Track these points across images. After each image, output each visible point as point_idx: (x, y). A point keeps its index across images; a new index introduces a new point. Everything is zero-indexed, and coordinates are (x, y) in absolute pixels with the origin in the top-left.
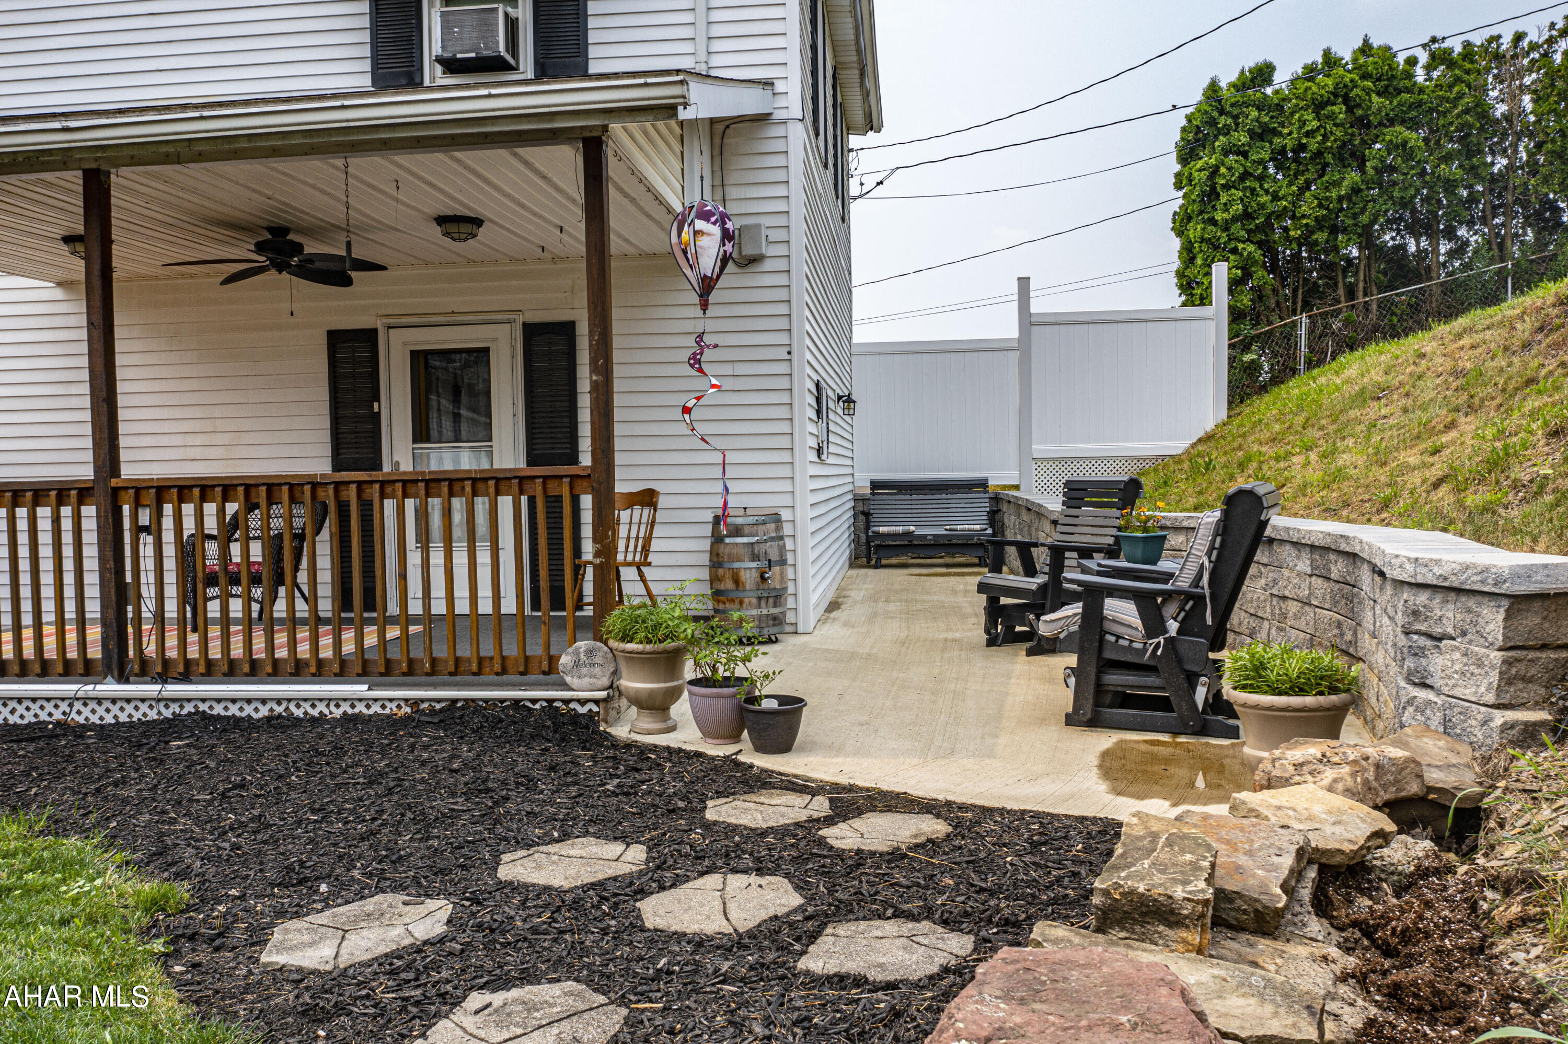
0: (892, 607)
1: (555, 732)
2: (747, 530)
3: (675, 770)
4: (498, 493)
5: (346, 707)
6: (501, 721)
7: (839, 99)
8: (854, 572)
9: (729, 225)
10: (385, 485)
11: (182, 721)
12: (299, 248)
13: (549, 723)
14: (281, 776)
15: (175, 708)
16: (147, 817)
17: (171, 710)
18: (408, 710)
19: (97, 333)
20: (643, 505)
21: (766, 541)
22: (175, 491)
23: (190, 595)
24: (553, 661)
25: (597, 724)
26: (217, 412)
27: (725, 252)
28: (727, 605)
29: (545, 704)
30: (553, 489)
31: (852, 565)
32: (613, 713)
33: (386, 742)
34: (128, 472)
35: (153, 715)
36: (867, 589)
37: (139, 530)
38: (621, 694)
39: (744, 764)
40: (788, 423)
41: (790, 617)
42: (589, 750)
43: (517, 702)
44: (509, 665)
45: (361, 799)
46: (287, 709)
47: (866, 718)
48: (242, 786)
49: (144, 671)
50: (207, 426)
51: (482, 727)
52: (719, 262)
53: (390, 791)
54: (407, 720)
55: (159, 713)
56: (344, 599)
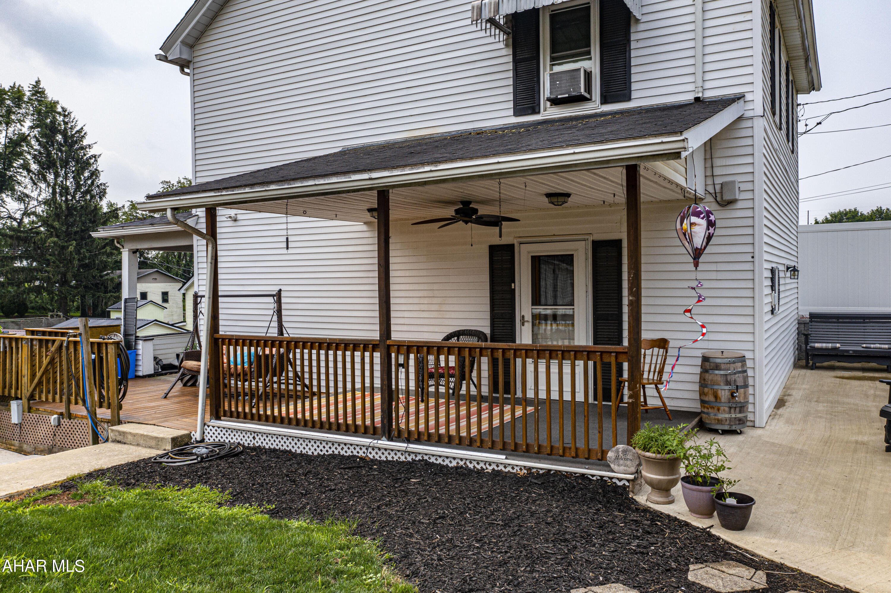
0: (821, 407)
1: (604, 496)
2: (723, 366)
3: (672, 536)
4: (576, 359)
5: (494, 466)
6: (574, 487)
7: (791, 78)
8: (797, 372)
9: (712, 218)
10: (517, 352)
11: (416, 464)
12: (476, 211)
13: (600, 491)
14: (461, 513)
15: (413, 456)
16: (400, 531)
17: (411, 457)
18: (526, 472)
19: (382, 269)
20: (659, 347)
21: (735, 374)
22: (415, 348)
23: (421, 383)
24: (604, 453)
25: (627, 493)
26: (436, 287)
27: (709, 233)
28: (710, 410)
29: (599, 478)
30: (606, 359)
31: (796, 366)
32: (637, 487)
33: (514, 495)
34: (395, 336)
35: (403, 459)
36: (805, 389)
37: (398, 365)
38: (641, 476)
39: (714, 535)
40: (751, 300)
41: (750, 417)
42: (622, 512)
43: (583, 475)
44: (580, 453)
45: (500, 536)
46: (465, 463)
47: (796, 507)
48: (443, 518)
49: (399, 437)
50: (430, 294)
51: (564, 490)
52: (705, 239)
53: (515, 534)
54: (525, 477)
55: (406, 458)
56: (494, 387)
